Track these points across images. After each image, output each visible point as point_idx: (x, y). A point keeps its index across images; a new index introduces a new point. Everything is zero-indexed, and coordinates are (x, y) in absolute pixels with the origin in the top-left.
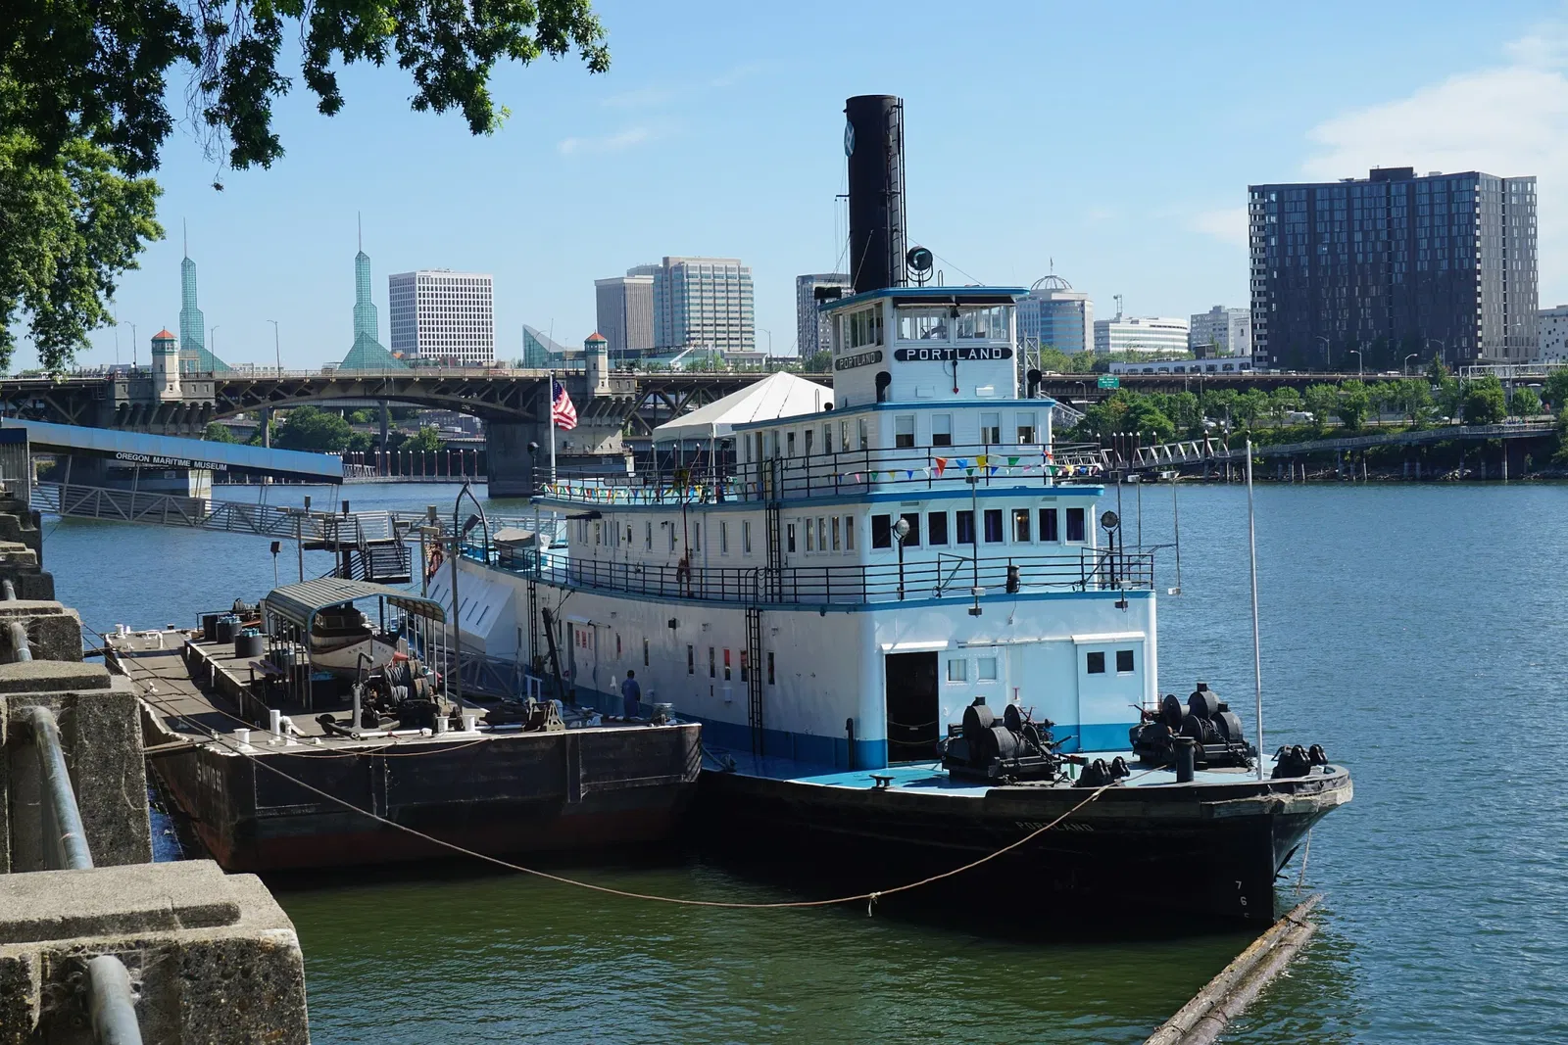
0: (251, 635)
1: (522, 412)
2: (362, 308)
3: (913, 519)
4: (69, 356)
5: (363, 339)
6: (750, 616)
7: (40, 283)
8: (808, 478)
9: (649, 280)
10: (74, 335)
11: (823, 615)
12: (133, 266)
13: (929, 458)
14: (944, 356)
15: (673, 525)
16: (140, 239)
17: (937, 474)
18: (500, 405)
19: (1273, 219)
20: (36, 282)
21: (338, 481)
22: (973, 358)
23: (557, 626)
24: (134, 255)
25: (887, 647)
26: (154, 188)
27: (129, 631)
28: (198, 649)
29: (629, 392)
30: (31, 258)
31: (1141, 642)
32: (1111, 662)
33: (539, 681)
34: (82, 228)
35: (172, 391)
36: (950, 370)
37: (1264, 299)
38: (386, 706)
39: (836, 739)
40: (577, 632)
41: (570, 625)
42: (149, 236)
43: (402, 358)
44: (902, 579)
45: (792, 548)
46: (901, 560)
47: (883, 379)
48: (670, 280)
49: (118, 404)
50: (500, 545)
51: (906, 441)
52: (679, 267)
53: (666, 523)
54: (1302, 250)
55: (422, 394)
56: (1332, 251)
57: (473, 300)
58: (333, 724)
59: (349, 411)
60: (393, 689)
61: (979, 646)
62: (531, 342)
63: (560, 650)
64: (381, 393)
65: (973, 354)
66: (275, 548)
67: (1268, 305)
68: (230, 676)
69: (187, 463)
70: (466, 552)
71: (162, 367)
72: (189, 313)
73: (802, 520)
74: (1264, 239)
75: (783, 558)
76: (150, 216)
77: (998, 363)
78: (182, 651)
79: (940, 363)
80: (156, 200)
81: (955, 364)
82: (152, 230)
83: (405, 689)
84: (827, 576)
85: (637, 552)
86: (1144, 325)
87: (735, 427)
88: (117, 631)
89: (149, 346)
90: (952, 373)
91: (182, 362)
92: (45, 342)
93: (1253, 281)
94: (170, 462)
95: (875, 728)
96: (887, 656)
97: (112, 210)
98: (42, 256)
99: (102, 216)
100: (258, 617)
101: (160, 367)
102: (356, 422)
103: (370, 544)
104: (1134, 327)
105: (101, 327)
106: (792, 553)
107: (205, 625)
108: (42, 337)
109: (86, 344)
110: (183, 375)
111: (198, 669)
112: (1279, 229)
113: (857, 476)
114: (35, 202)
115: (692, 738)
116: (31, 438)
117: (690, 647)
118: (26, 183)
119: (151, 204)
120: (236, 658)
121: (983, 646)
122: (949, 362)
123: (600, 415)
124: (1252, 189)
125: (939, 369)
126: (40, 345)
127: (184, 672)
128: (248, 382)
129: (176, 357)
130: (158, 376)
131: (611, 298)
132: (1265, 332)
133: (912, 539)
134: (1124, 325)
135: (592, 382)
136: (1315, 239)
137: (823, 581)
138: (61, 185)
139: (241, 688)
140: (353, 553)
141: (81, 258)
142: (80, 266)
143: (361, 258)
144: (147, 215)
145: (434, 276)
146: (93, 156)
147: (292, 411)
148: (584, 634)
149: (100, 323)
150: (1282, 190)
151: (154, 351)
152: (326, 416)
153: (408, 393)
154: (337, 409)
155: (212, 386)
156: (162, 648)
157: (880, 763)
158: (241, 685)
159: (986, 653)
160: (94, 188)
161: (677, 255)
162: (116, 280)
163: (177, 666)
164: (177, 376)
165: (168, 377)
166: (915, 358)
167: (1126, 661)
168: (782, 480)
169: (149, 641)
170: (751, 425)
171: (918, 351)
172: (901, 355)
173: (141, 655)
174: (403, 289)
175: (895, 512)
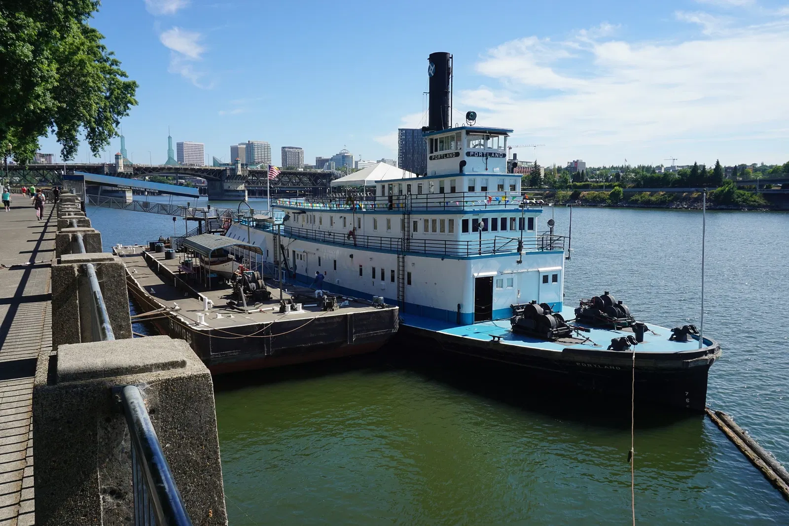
0: (171, 251)
1: (217, 178)
2: (170, 150)
3: (485, 221)
4: (102, 148)
5: (170, 158)
6: (399, 257)
7: (91, 116)
8: (427, 203)
9: (245, 146)
10: (104, 140)
11: (442, 260)
12: (128, 115)
13: (486, 196)
14: (483, 155)
15: (345, 218)
16: (129, 105)
17: (488, 203)
18: (212, 176)
19: (404, 137)
20: (89, 115)
21: (198, 197)
22: (493, 157)
23: (287, 251)
24: (127, 111)
25: (476, 275)
26: (135, 85)
27: (121, 246)
28: (149, 254)
29: (246, 174)
30: (87, 106)
31: (560, 271)
32: (550, 279)
33: (284, 272)
34: (107, 98)
35: (121, 169)
36: (485, 161)
37: (401, 157)
38: (247, 292)
39: (448, 311)
40: (298, 255)
41: (294, 252)
42: (132, 104)
43: (180, 164)
44: (480, 247)
45: (415, 229)
46: (480, 239)
47: (463, 163)
48: (250, 147)
49: (105, 172)
50: (256, 220)
51: (471, 189)
52: (252, 143)
53: (342, 217)
54: (411, 145)
55: (190, 172)
56: (418, 146)
57: (199, 149)
58: (235, 306)
59: (167, 177)
60: (250, 284)
61: (507, 274)
62: (214, 160)
63: (288, 260)
64: (179, 172)
65: (493, 155)
66: (174, 219)
67: (402, 158)
68: (167, 269)
69: (144, 190)
70: (241, 222)
71: (118, 163)
72: (123, 149)
73: (422, 220)
74: (402, 142)
75: (411, 235)
76: (134, 96)
77: (501, 159)
78: (143, 254)
79: (482, 158)
80: (136, 89)
81: (487, 159)
82: (133, 101)
83: (254, 284)
84: (445, 244)
85: (326, 226)
86: (366, 162)
87: (376, 182)
88: (118, 246)
89: (114, 157)
90: (485, 163)
91: (124, 161)
92: (92, 142)
93: (399, 152)
94: (138, 189)
95: (470, 308)
96: (476, 278)
97: (119, 92)
98: (91, 105)
99: (115, 93)
100: (169, 243)
101: (117, 163)
102: (169, 180)
103: (210, 219)
104: (364, 163)
105: (115, 137)
106: (415, 233)
107: (150, 246)
108: (91, 140)
109: (108, 144)
110: (124, 165)
111: (152, 264)
112: (405, 140)
113: (457, 203)
114: (88, 82)
115: (396, 314)
116: (86, 179)
117: (361, 266)
118: (85, 73)
119: (134, 90)
120: (165, 259)
121: (508, 273)
122: (485, 158)
123: (239, 180)
124: (399, 129)
125: (480, 160)
126: (90, 143)
127: (145, 264)
128: (142, 167)
129: (122, 160)
130: (117, 165)
131: (234, 151)
132: (401, 165)
133: (485, 229)
134: (361, 162)
135: (236, 171)
136: (414, 142)
137: (444, 246)
138: (99, 76)
139: (174, 275)
140: (203, 222)
141: (107, 109)
142: (106, 112)
143: (169, 137)
144: (132, 95)
145: (188, 143)
146: (111, 70)
147: (152, 176)
148: (301, 255)
149: (114, 136)
150: (406, 130)
151: (116, 158)
152: (161, 178)
153: (187, 172)
154: (164, 176)
155: (132, 168)
156: (134, 253)
157: (471, 322)
158: (173, 273)
159: (510, 276)
160: (111, 83)
161: (251, 141)
162: (120, 120)
163: (141, 261)
164: (122, 165)
165: (120, 165)
166: (473, 155)
167: (555, 278)
168: (411, 203)
169: (129, 250)
170: (381, 181)
171: (474, 152)
172: (468, 154)
173: (128, 256)
174: (180, 146)
175: (470, 218)
